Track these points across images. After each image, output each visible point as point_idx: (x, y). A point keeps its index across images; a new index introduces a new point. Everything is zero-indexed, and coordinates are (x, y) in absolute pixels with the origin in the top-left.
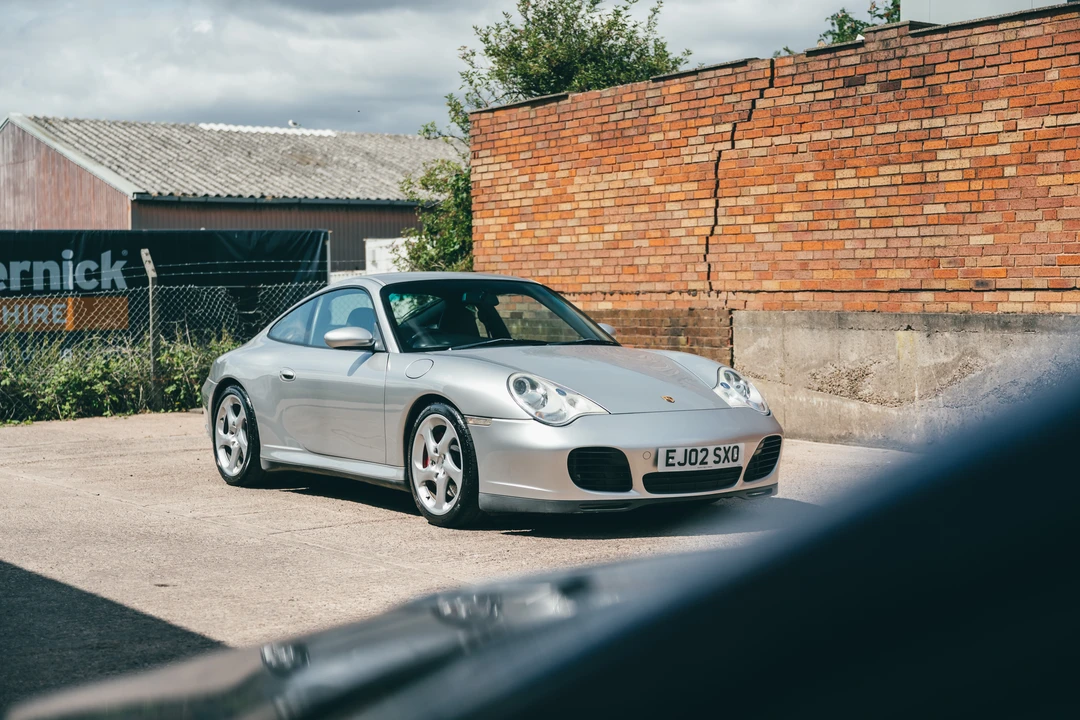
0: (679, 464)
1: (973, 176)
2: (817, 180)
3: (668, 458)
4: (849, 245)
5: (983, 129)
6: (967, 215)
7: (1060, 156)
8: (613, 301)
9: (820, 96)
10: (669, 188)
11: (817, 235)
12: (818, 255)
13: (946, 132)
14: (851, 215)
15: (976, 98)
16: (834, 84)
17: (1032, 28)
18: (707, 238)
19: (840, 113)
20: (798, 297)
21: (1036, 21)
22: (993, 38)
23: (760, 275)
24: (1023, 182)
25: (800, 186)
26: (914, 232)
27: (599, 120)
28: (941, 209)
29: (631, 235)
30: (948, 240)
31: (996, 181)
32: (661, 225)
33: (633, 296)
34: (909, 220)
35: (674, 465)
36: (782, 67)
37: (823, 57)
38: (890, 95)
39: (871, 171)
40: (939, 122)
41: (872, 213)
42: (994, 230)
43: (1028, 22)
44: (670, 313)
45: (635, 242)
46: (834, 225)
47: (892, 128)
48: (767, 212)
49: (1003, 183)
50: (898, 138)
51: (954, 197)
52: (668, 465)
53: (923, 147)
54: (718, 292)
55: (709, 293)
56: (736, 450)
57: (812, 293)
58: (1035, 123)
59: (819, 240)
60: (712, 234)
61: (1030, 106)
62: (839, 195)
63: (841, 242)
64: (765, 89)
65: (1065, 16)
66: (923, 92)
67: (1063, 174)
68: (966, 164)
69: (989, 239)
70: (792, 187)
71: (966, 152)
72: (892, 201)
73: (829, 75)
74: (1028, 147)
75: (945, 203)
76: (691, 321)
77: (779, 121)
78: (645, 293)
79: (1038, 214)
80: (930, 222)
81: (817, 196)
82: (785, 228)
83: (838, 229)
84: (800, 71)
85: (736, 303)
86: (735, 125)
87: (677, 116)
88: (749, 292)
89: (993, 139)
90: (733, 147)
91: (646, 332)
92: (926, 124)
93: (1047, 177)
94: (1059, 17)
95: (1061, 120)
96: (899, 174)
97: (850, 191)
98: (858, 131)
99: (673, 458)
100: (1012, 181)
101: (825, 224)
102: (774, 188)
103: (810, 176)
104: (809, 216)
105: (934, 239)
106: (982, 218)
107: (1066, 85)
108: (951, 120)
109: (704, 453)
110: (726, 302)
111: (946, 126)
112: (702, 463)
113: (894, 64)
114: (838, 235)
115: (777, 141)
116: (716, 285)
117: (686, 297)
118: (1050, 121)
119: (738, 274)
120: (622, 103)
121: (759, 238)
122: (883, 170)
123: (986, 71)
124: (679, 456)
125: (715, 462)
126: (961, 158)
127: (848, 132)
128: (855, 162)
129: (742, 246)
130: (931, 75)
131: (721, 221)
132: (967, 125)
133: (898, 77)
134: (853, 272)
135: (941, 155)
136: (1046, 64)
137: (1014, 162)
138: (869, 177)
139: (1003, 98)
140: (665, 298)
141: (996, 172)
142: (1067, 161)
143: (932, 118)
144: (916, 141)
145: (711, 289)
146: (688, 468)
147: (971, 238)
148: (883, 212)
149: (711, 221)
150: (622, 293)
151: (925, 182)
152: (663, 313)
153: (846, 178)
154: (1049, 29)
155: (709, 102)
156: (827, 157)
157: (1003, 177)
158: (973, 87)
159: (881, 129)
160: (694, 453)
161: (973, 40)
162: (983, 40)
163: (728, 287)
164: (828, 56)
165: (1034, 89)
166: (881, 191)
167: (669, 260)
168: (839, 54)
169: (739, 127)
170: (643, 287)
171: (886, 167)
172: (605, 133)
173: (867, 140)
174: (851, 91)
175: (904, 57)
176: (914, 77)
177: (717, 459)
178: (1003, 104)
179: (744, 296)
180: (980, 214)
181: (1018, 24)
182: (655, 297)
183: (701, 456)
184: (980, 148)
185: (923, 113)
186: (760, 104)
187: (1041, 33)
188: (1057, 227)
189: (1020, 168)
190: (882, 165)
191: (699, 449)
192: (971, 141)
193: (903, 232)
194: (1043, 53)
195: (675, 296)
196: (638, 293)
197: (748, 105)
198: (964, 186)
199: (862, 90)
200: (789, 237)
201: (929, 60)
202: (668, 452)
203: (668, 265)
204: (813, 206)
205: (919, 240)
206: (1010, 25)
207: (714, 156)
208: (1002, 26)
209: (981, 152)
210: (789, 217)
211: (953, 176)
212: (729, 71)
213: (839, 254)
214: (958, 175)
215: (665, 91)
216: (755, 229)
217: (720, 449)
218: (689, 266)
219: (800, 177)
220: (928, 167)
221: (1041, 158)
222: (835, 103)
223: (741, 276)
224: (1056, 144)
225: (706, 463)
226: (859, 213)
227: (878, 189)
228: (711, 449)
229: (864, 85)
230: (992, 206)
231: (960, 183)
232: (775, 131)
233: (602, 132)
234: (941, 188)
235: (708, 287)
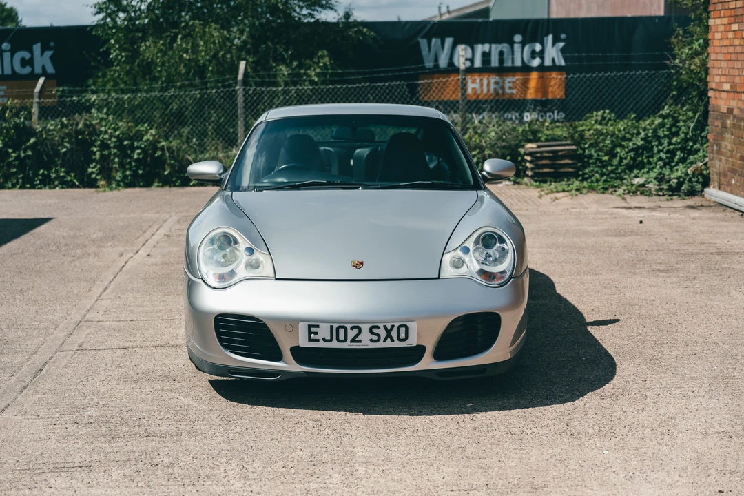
0: (324, 340)
3: (310, 333)
35: (318, 340)
52: (310, 340)
56: (403, 330)
99: (316, 333)
109: (356, 331)
112: (353, 340)
124: (324, 332)
125: (372, 341)
146: (335, 344)
160: (342, 331)
177: (375, 338)
183: (351, 334)
191: (349, 326)
202: (310, 327)
217: (378, 328)
225: (360, 341)
228: (365, 328)
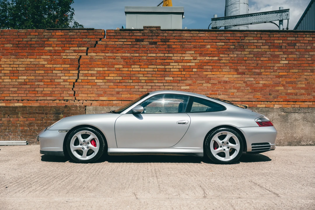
1: (183, 70)
2: (124, 68)
4: (136, 87)
5: (186, 58)
6: (180, 81)
7: (211, 67)
8: (23, 103)
9: (125, 43)
10: (55, 66)
11: (124, 84)
12: (124, 90)
13: (173, 58)
14: (138, 79)
15: (184, 50)
16: (131, 40)
17: (202, 34)
18: (74, 83)
19: (134, 49)
20: (114, 102)
21: (203, 32)
22: (189, 35)
23: (99, 95)
24: (199, 73)
25: (117, 69)
26: (162, 84)
27: (18, 40)
28: (172, 79)
29: (34, 80)
30: (174, 87)
31: (190, 72)
32: (51, 78)
33: (35, 102)
34: (160, 81)
36: (109, 33)
37: (127, 32)
38: (154, 46)
39: (146, 66)
40: (171, 55)
41: (146, 78)
42: (190, 85)
43: (200, 32)
44: (55, 107)
45: (36, 83)
46: (131, 81)
47: (154, 55)
48: (101, 76)
49: (193, 73)
50: (156, 58)
51: (176, 76)
53: (165, 61)
54: (79, 100)
55: (74, 101)
57: (121, 101)
58: (202, 58)
59: (124, 85)
60: (76, 81)
61: (201, 54)
62: (132, 73)
63: (133, 86)
64: (101, 38)
65: (213, 32)
66: (165, 46)
67: (211, 72)
68: (180, 67)
69: (188, 87)
70: (114, 69)
71: (180, 64)
72: (153, 75)
73: (130, 37)
74: (200, 64)
75: (173, 77)
76: (66, 109)
77: (108, 49)
78: (41, 100)
79: (204, 82)
80: (167, 82)
81: (123, 72)
82: (110, 81)
83: (132, 82)
84: (117, 35)
85: (87, 104)
86: (88, 48)
87: (60, 43)
88: (93, 100)
89: (189, 61)
90: (87, 55)
91: (43, 113)
92: (166, 55)
93: (206, 72)
94: (210, 32)
95: (211, 58)
96: (156, 68)
97: (137, 72)
98: (141, 55)
100: (195, 73)
101: (127, 81)
102: (106, 69)
103: (121, 66)
104: (121, 78)
105: (169, 87)
106: (185, 82)
107: (212, 50)
108: (175, 55)
110: (83, 104)
111: (174, 56)
113: (155, 37)
114: (132, 84)
115: (107, 55)
116: (77, 98)
117: (63, 102)
118: (207, 58)
119: (88, 95)
120: (30, 35)
121: (98, 84)
122: (150, 67)
123: (187, 43)
126: (178, 65)
127: (137, 55)
128: (140, 63)
129: (91, 86)
130: (168, 42)
131: (80, 78)
132: (180, 57)
133: (156, 41)
134: (138, 95)
135: (171, 64)
136: (207, 44)
137: (196, 68)
138: (145, 68)
139: (193, 51)
140: (52, 102)
141: (190, 70)
142: (212, 69)
143: (168, 54)
144: (163, 59)
145: (76, 99)
147: (182, 87)
148: (150, 78)
149: (76, 78)
150: (28, 100)
151: (166, 71)
152: (51, 107)
153: (136, 68)
154: (207, 35)
155: (75, 40)
156: (128, 61)
157: (192, 71)
158: (182, 47)
159: (149, 55)
161: (183, 34)
162: (186, 35)
163: (83, 99)
164: (129, 32)
165: (202, 49)
166: (150, 73)
167: (54, 89)
168: (133, 32)
169: (90, 49)
170: (40, 98)
171: (152, 66)
172: (21, 45)
173: (145, 58)
174: (138, 43)
175: (159, 36)
176: (162, 42)
178: (193, 52)
179: (91, 102)
180: (185, 81)
181: (197, 32)
182: (46, 102)
184: (185, 63)
185: (165, 52)
186: (99, 42)
187: (204, 35)
188: (209, 85)
189: (198, 69)
190: (150, 65)
192: (182, 61)
193: (157, 84)
194: (205, 41)
195: (58, 101)
196: (37, 100)
197: (95, 43)
198: (180, 73)
199: (142, 43)
200: (112, 84)
201: (168, 38)
203: (54, 91)
204: (122, 75)
205: (164, 87)
206: (195, 32)
207: (79, 57)
208: (192, 32)
209: (185, 64)
210: (112, 78)
211: (176, 70)
212: (86, 31)
213: (133, 90)
214: (178, 70)
215: (53, 34)
216: (96, 81)
218: (64, 92)
219: (116, 66)
220: (167, 67)
221: (205, 67)
222: (132, 46)
223: (89, 95)
224: (209, 64)
226: (140, 78)
227: (148, 72)
229: (143, 42)
230: (189, 79)
231: (178, 72)
232: (106, 51)
233: (19, 44)
234: (171, 73)
235: (74, 99)
